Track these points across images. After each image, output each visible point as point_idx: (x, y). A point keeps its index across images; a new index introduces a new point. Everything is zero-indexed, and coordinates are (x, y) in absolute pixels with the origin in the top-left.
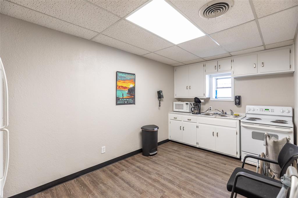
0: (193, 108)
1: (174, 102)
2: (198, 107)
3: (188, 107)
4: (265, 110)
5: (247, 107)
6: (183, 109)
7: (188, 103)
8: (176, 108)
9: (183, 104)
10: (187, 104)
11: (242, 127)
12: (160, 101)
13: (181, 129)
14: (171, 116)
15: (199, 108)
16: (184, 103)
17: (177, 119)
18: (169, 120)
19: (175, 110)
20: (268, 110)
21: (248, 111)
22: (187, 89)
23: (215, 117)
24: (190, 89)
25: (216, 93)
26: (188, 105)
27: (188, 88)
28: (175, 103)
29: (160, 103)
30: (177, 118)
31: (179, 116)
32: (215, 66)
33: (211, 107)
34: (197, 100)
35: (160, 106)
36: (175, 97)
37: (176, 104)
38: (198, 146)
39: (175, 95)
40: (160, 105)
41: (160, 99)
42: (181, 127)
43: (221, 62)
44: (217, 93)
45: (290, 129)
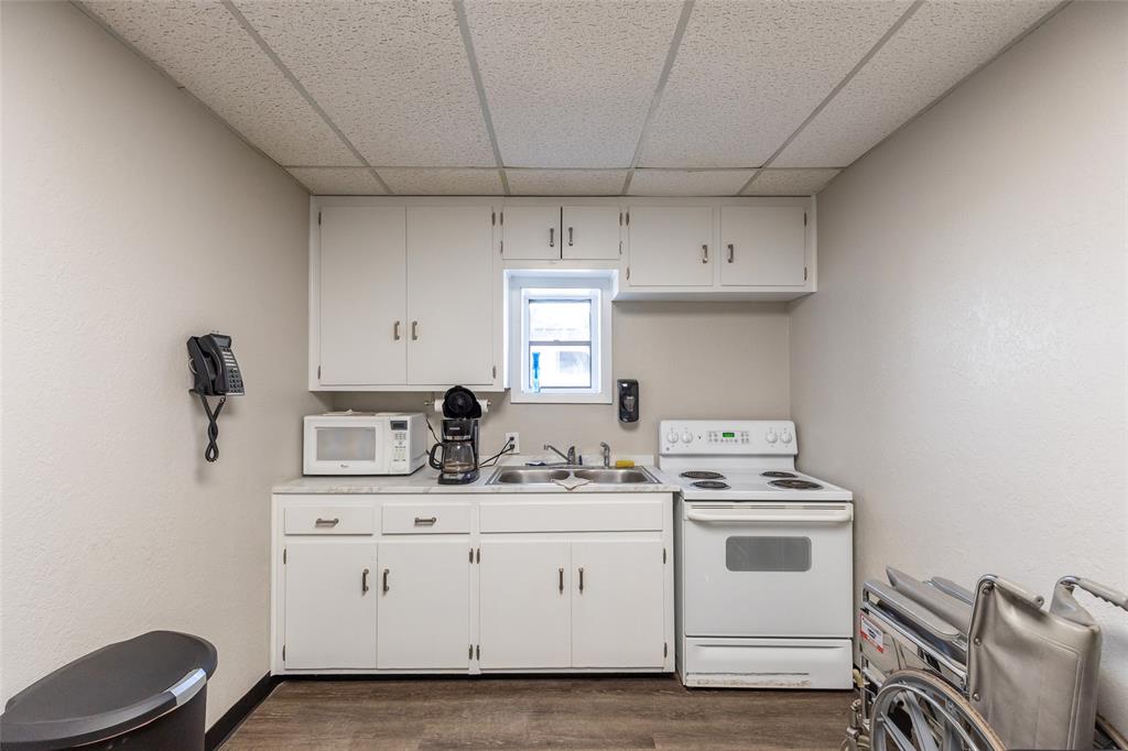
0: (439, 449)
1: (306, 418)
2: (472, 440)
3: (407, 443)
4: (724, 435)
5: (665, 426)
6: (372, 458)
7: (407, 418)
8: (320, 457)
9: (373, 430)
10: (398, 426)
11: (690, 523)
12: (213, 417)
13: (365, 589)
14: (293, 509)
15: (473, 444)
16: (380, 422)
17: (336, 529)
18: (278, 543)
19: (313, 465)
20: (732, 435)
21: (669, 445)
22: (397, 338)
23: (570, 491)
24: (415, 338)
25: (536, 365)
26: (407, 432)
27: (404, 330)
28: (313, 423)
29: (213, 431)
30: (336, 521)
31: (355, 508)
32: (552, 230)
33: (516, 435)
34: (460, 402)
35: (212, 452)
36: (314, 385)
37: (321, 432)
38: (474, 670)
39: (313, 373)
40: (213, 446)
41: (213, 401)
42: (365, 574)
43: (575, 216)
44: (540, 364)
45: (843, 508)
